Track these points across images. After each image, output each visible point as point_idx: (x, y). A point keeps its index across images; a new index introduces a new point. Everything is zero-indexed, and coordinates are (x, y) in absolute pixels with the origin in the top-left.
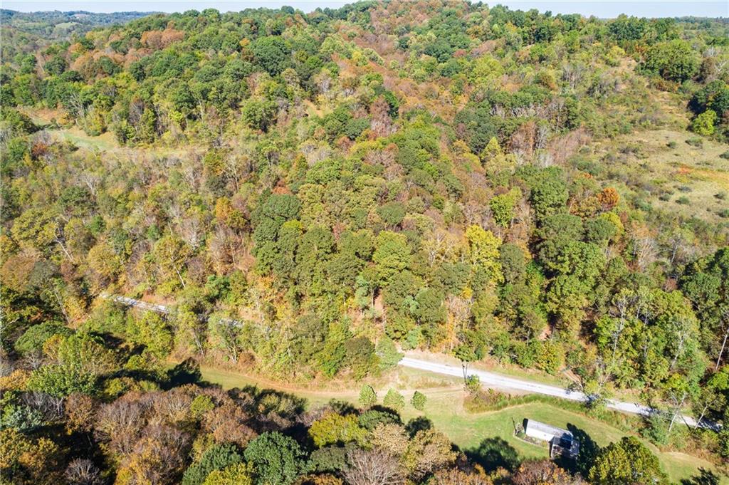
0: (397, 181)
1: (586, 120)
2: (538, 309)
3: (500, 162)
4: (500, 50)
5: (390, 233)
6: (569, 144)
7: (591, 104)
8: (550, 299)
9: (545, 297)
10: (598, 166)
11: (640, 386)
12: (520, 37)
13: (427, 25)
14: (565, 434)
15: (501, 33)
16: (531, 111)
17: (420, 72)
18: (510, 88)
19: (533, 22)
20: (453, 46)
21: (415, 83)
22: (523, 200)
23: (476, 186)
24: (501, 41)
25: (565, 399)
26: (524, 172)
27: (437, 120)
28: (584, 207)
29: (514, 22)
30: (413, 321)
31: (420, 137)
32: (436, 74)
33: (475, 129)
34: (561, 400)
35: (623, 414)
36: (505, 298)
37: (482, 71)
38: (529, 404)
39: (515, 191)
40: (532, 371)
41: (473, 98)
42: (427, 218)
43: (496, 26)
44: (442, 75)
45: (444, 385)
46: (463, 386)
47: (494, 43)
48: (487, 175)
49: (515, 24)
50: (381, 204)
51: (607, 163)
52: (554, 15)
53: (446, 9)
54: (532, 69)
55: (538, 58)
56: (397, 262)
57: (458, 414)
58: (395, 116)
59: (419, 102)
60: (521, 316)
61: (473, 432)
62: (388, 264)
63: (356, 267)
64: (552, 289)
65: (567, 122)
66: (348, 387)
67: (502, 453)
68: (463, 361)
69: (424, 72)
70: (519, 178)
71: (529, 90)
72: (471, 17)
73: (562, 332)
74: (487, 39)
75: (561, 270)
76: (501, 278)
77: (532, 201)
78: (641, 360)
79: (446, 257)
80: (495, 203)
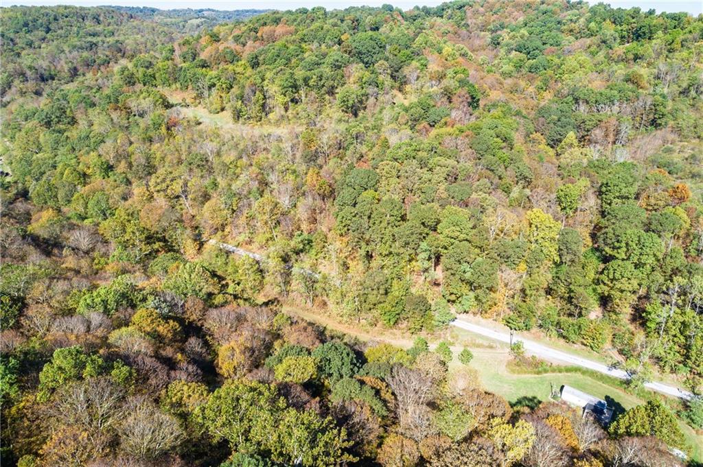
0: (469, 165)
1: (675, 119)
2: (590, 289)
3: (574, 155)
4: (593, 48)
5: (456, 208)
6: (651, 143)
7: (683, 104)
8: (603, 282)
9: (598, 280)
10: (679, 165)
11: (684, 373)
12: (617, 35)
13: (522, 23)
14: (600, 402)
15: (597, 31)
16: (616, 108)
17: (507, 68)
18: (597, 85)
19: (634, 20)
20: (544, 44)
21: (501, 78)
22: (592, 190)
23: (547, 174)
24: (595, 40)
25: (606, 375)
26: (596, 166)
27: (518, 114)
28: (653, 201)
29: (613, 20)
30: (468, 287)
31: (496, 127)
32: (524, 71)
33: (555, 124)
34: (602, 375)
35: (664, 396)
36: (558, 278)
37: (570, 68)
38: (569, 374)
39: (584, 183)
40: (578, 346)
41: (558, 94)
42: (493, 199)
43: (592, 25)
44: (530, 72)
45: (491, 347)
46: (508, 350)
47: (588, 41)
48: (559, 166)
49: (614, 22)
50: (451, 183)
51: (690, 163)
52: (658, 13)
53: (544, 7)
54: (623, 67)
55: (632, 57)
56: (458, 233)
57: (500, 373)
58: (476, 107)
59: (501, 95)
60: (572, 294)
61: (511, 389)
62: (450, 234)
63: (421, 234)
64: (606, 272)
65: (653, 120)
66: (403, 338)
68: (511, 329)
69: (513, 69)
70: (592, 172)
71: (616, 88)
72: (569, 15)
73: (611, 314)
74: (581, 37)
75: (617, 255)
76: (557, 259)
77: (600, 193)
78: (688, 347)
79: (505, 234)
80: (562, 191)
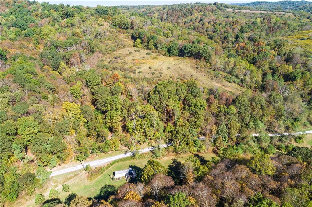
0: (19, 92)
1: (98, 48)
2: (104, 128)
3: (68, 72)
4: (52, 22)
5: (24, 118)
6: (95, 59)
7: (98, 42)
8: (107, 122)
9: (105, 122)
10: (108, 66)
11: (147, 141)
12: (59, 16)
13: (9, 12)
14: (129, 170)
15: (50, 15)
16: (75, 47)
17: (12, 36)
18: (62, 39)
19: (63, 9)
20: (27, 22)
21: (11, 42)
22: (84, 86)
23: (61, 85)
24: (51, 19)
25: (125, 157)
26: (80, 74)
27: (31, 58)
28: (108, 83)
29: (54, 9)
30: (51, 154)
31: (24, 68)
32: (22, 36)
33: (51, 60)
34: (124, 159)
35: (145, 153)
36: (90, 128)
37: (46, 33)
38: (113, 166)
39: (79, 83)
40: (110, 152)
41: (46, 45)
42: (41, 105)
43: (46, 12)
44: (26, 37)
45: (76, 175)
46: (84, 172)
47: (48, 19)
48: (64, 79)
49: (55, 10)
50: (13, 105)
51: (111, 64)
52: (71, 6)
53: (17, 4)
54: (69, 30)
55: (70, 25)
56: (33, 130)
57: (86, 184)
58: (6, 60)
59: (17, 51)
60: (98, 133)
61: (95, 188)
62: (28, 133)
63: (9, 141)
64: (107, 118)
65: (91, 50)
66: (27, 201)
67: (109, 190)
68: (81, 161)
69: (15, 36)
70: (79, 77)
71: (70, 39)
72: (32, 8)
73: (116, 133)
74: (43, 18)
75: (108, 109)
76: (85, 121)
77: (87, 85)
78: (145, 132)
79: (57, 120)
80: (72, 90)
